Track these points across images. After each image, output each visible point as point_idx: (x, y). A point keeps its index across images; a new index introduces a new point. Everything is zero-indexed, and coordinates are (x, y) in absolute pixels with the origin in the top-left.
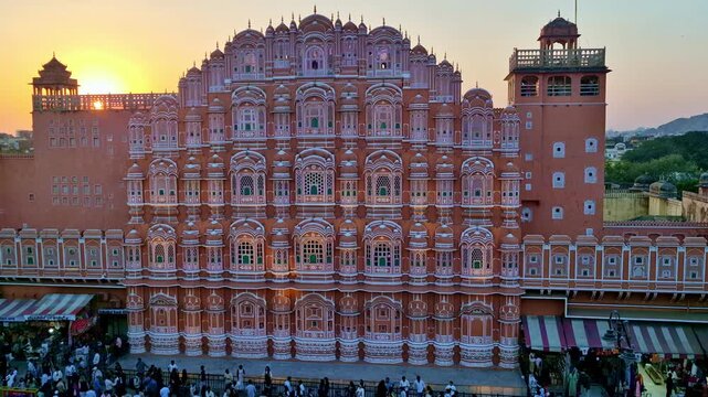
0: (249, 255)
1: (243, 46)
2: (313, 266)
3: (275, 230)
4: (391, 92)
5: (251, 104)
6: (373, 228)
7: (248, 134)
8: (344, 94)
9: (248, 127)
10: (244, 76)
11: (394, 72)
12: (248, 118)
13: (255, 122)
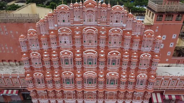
0: (69, 82)
1: (61, 13)
2: (90, 85)
3: (77, 75)
4: (119, 31)
5: (66, 35)
6: (110, 74)
7: (65, 45)
8: (101, 32)
9: (65, 42)
10: (62, 23)
11: (120, 24)
12: (65, 39)
13: (68, 41)
